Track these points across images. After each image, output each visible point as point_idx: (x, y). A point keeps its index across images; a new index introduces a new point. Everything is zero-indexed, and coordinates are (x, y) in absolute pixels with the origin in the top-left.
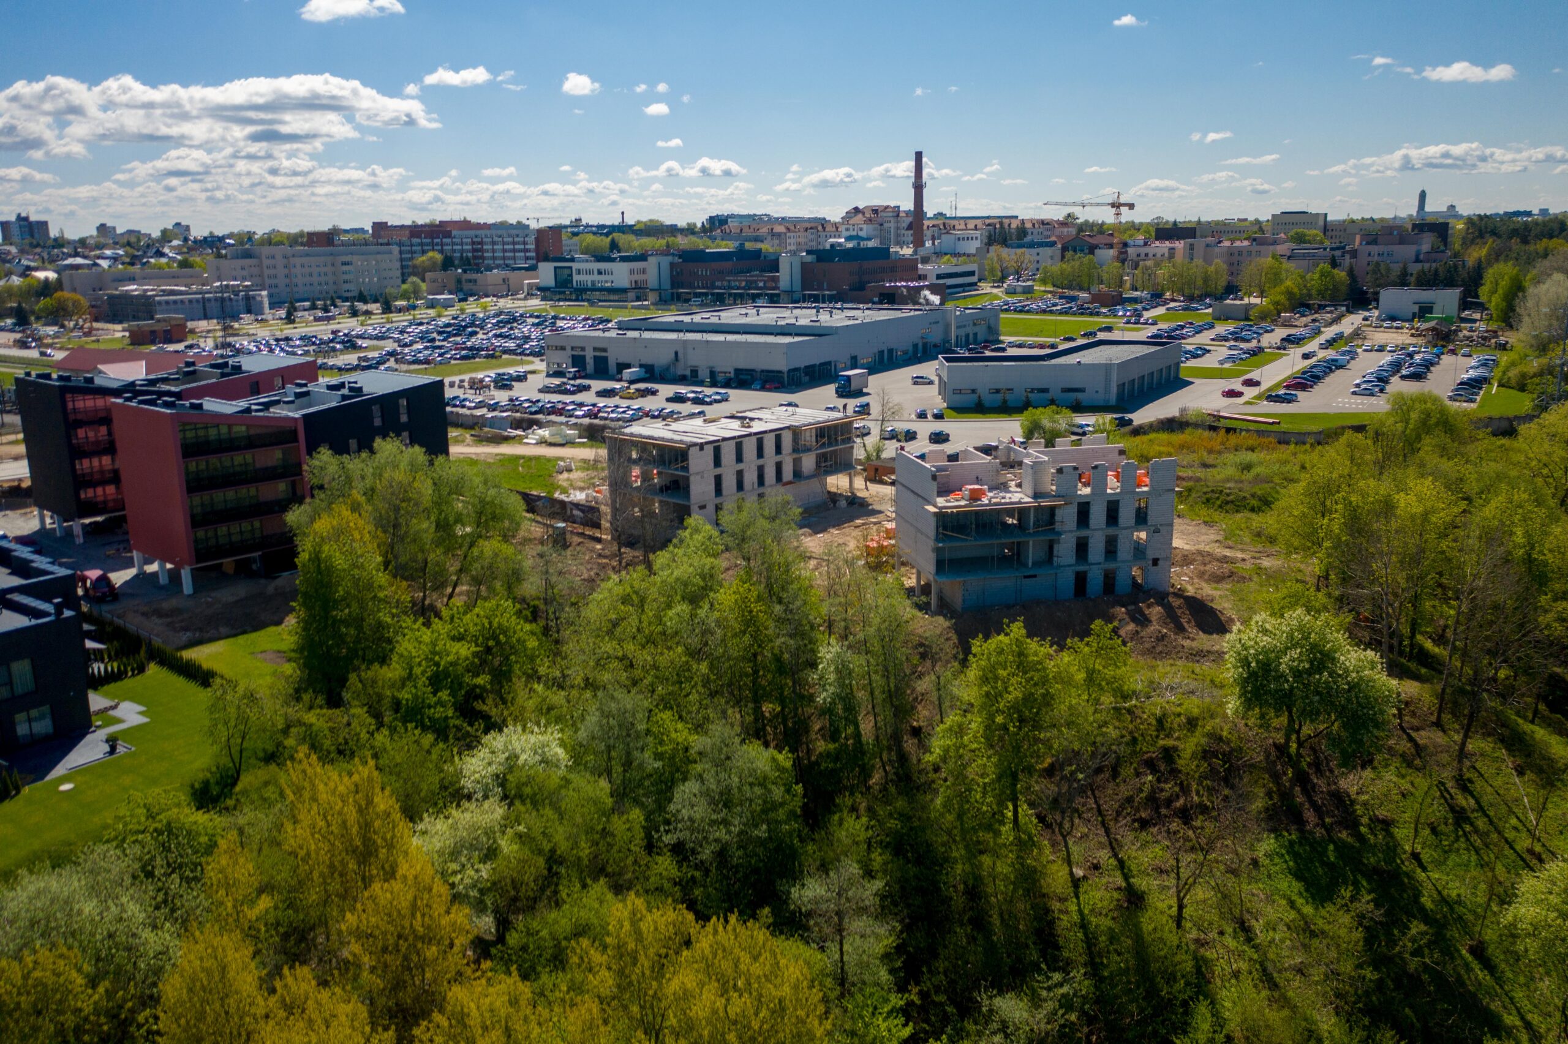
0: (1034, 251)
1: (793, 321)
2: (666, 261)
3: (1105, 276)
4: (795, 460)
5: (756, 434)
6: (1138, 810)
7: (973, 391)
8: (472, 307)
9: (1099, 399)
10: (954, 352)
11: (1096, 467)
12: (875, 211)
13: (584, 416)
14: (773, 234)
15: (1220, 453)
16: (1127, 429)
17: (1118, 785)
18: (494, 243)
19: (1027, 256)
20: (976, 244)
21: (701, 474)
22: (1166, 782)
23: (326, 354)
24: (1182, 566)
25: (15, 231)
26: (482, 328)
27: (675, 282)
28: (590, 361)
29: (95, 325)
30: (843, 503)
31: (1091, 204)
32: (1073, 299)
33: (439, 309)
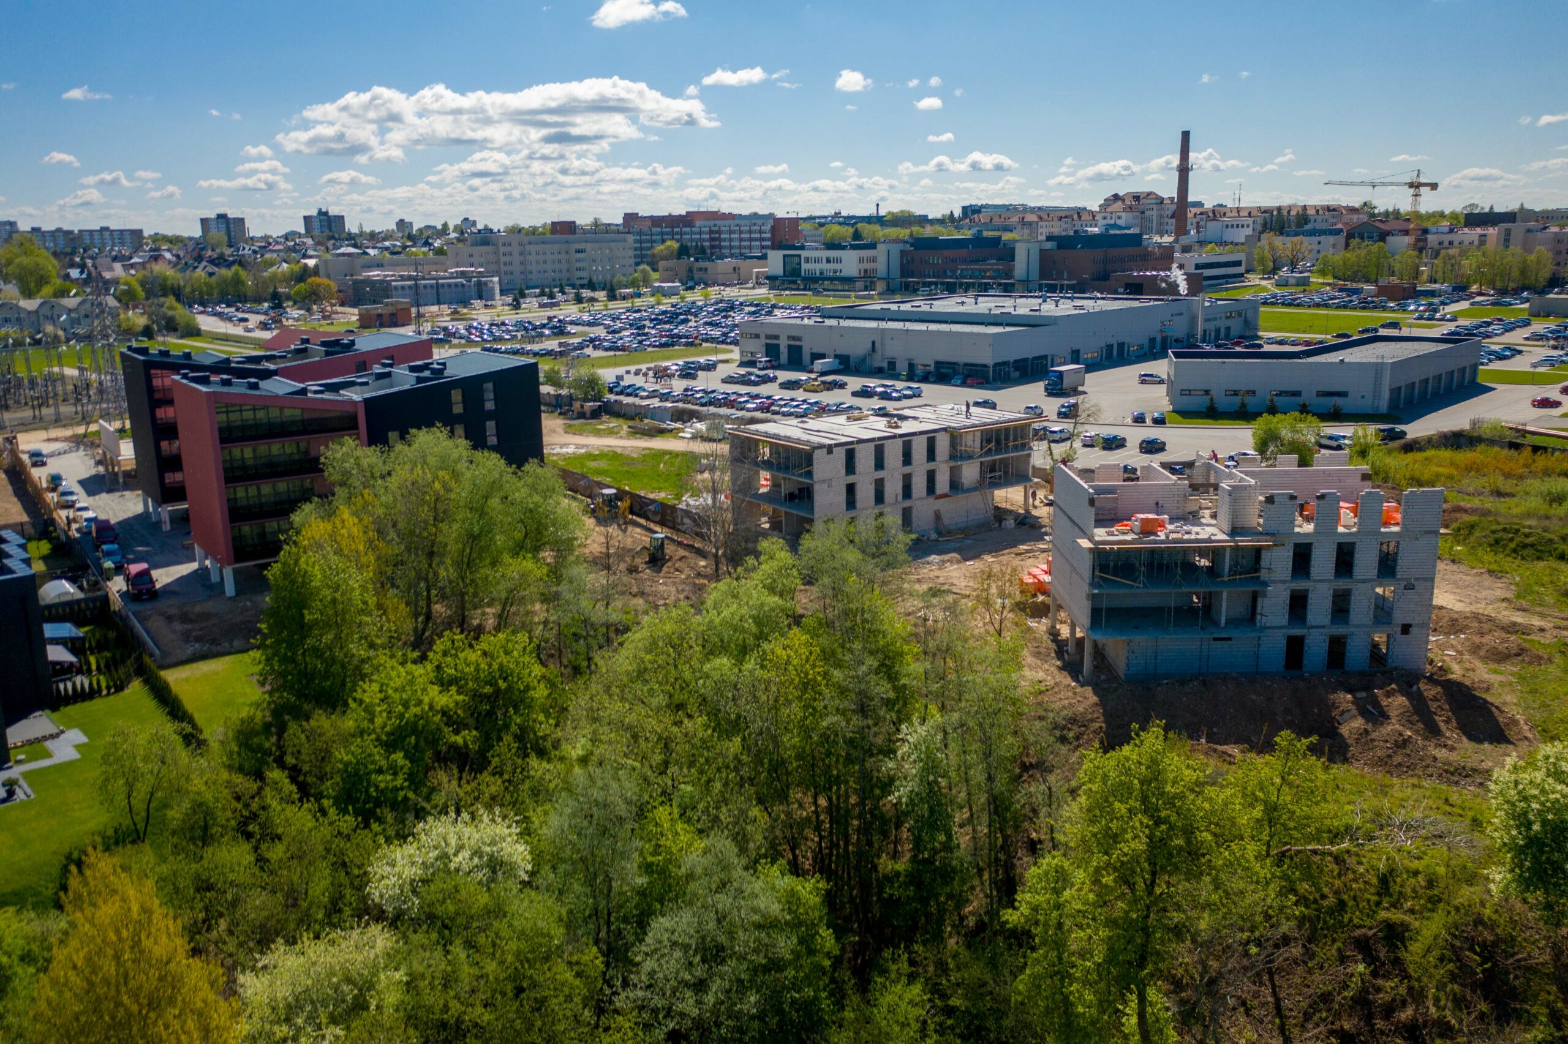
0: (1315, 239)
1: (1011, 310)
2: (896, 249)
3: (1397, 267)
4: (952, 468)
5: (901, 436)
6: (1338, 1015)
7: (1207, 392)
8: (696, 296)
9: (1366, 406)
10: (1198, 347)
11: (1322, 497)
12: (1137, 198)
13: (755, 410)
14: (1023, 223)
15: (1521, 477)
16: (1397, 443)
17: (1310, 971)
18: (731, 232)
19: (1306, 244)
20: (1249, 231)
21: (828, 482)
22: (1386, 976)
23: (532, 340)
24: (1448, 634)
25: (316, 224)
26: (696, 316)
27: (905, 272)
28: (784, 350)
29: (339, 309)
30: (1010, 523)
31: (1383, 184)
32: (1356, 291)
33: (659, 296)
